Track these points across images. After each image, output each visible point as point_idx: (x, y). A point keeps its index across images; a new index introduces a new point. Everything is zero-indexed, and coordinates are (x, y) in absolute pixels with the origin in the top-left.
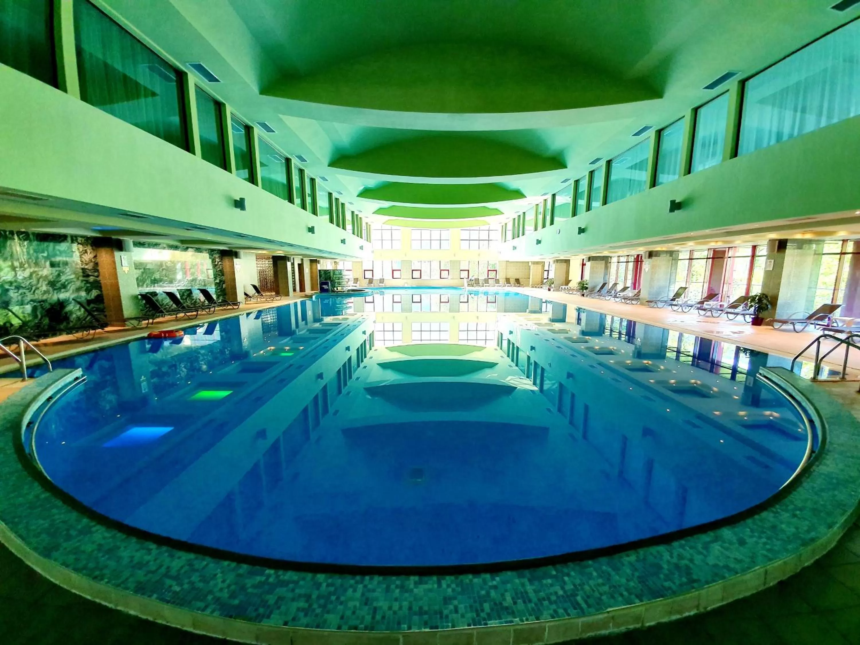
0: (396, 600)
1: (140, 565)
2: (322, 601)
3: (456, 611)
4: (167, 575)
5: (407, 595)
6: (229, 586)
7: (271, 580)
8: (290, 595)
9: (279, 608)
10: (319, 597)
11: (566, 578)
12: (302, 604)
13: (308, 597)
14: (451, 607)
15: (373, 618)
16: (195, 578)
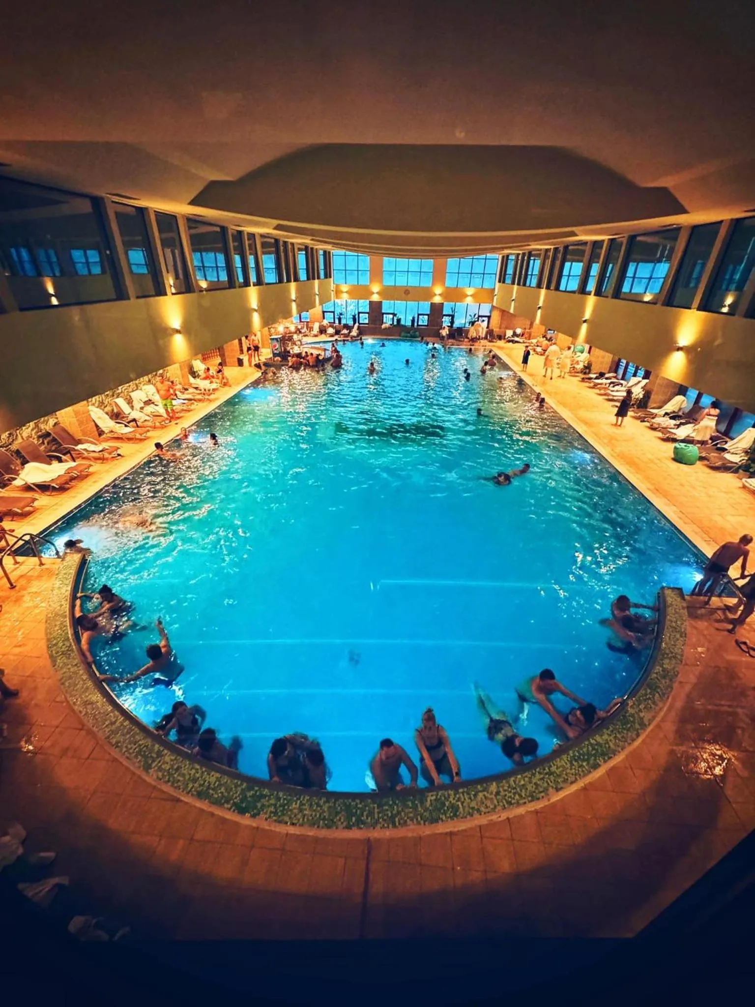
0: (314, 811)
1: (195, 780)
2: (281, 809)
3: (340, 820)
4: (209, 788)
5: (319, 808)
6: (239, 796)
7: (258, 794)
8: (267, 804)
9: (263, 810)
10: (280, 806)
11: (395, 807)
12: (272, 809)
13: (275, 805)
14: (338, 818)
15: (303, 820)
16: (223, 790)
